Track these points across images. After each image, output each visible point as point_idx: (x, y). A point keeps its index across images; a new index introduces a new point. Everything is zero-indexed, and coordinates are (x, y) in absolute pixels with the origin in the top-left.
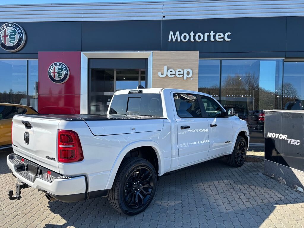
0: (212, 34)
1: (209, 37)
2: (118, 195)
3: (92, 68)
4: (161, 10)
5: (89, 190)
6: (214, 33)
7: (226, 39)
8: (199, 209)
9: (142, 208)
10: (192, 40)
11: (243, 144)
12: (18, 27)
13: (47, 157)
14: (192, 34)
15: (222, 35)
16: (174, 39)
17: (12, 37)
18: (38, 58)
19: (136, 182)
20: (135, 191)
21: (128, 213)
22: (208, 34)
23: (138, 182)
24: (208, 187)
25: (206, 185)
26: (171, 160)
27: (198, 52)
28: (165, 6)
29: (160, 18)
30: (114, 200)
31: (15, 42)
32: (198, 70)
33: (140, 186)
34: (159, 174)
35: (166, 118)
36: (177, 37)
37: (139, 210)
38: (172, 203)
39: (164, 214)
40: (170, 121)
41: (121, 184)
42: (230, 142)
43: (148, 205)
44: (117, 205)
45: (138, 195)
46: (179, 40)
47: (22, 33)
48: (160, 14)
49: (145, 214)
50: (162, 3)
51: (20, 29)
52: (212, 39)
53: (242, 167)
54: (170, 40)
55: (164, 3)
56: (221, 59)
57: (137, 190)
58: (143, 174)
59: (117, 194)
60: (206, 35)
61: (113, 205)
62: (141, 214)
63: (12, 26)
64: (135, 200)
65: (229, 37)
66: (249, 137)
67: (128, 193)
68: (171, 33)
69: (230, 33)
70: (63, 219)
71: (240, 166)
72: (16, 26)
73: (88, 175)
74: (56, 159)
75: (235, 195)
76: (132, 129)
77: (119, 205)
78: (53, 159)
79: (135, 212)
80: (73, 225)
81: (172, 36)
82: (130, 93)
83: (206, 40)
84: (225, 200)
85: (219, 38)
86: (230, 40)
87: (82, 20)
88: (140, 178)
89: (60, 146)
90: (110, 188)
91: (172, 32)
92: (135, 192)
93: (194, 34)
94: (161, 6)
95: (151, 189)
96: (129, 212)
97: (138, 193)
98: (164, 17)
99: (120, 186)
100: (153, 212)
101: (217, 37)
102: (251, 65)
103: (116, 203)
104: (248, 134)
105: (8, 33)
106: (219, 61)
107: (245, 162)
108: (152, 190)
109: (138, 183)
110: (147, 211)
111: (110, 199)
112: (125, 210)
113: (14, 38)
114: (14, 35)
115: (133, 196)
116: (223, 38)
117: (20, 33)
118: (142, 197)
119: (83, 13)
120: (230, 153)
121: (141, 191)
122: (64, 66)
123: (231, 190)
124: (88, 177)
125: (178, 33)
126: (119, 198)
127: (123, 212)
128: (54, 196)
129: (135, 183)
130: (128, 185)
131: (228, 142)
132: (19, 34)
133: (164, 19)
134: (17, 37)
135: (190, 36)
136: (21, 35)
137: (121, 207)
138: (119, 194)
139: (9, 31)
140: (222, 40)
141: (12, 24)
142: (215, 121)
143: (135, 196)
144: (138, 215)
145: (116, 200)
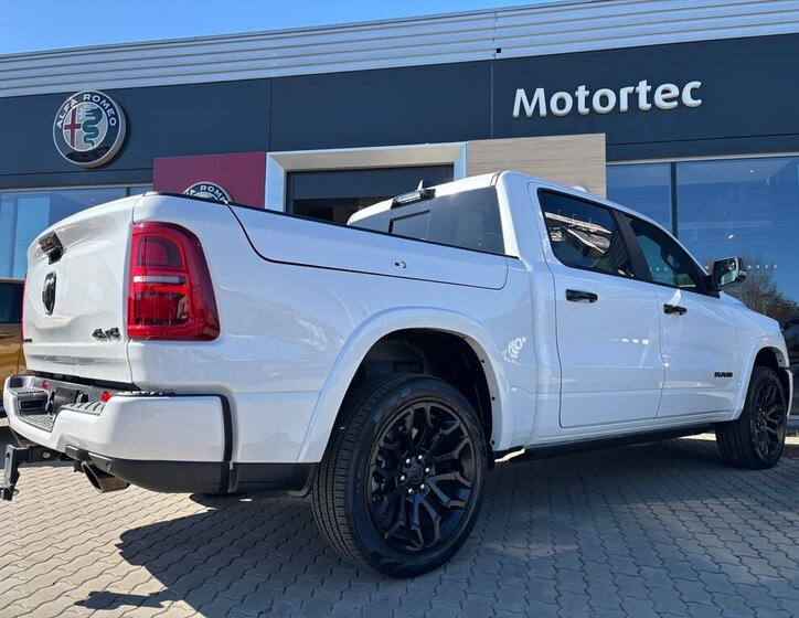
0: (643, 88)
1: (633, 97)
2: (346, 491)
3: (296, 198)
4: (491, 34)
5: (240, 457)
6: (648, 85)
7: (688, 100)
8: (645, 571)
9: (436, 554)
10: (582, 109)
11: (772, 392)
12: (108, 101)
13: (98, 334)
14: (582, 92)
15: (675, 91)
16: (529, 111)
17: (89, 127)
18: (151, 182)
19: (414, 459)
20: (410, 491)
21: (383, 562)
22: (631, 89)
23: (420, 457)
24: (670, 513)
25: (659, 508)
26: (537, 401)
27: (604, 135)
28: (500, 22)
29: (489, 56)
30: (331, 511)
31: (98, 142)
32: (605, 189)
33: (426, 474)
34: (493, 442)
35: (517, 258)
36: (538, 103)
37: (423, 560)
38: (541, 550)
39: (516, 580)
40: (529, 268)
41: (355, 452)
42: (730, 375)
43: (456, 549)
44: (341, 527)
45: (421, 505)
46: (543, 111)
47: (116, 116)
48: (489, 44)
49: (445, 577)
50: (492, 15)
51: (112, 106)
52: (644, 104)
53: (775, 469)
54: (516, 113)
55: (498, 14)
56: (674, 160)
57: (416, 488)
58: (435, 431)
59: (341, 487)
60: (624, 92)
61: (330, 530)
62: (433, 577)
63: (91, 100)
64: (409, 523)
65: (695, 94)
66: (791, 375)
67: (385, 492)
68: (521, 94)
69: (697, 84)
70: (155, 580)
71: (769, 466)
72: (102, 98)
73: (235, 396)
74: (122, 332)
75: (777, 537)
76: (397, 264)
77: (351, 529)
78: (114, 333)
79: (411, 564)
80: (183, 599)
81: (522, 103)
82: (395, 205)
83: (624, 106)
84: (741, 549)
85: (666, 100)
86: (699, 102)
87: (273, 74)
88: (428, 446)
89: (137, 279)
90: (317, 457)
91: (523, 90)
92: (408, 495)
93: (588, 93)
94: (490, 23)
95: (468, 492)
96: (388, 560)
97: (420, 499)
98: (499, 51)
99: (354, 457)
100: (476, 573)
101: (659, 98)
102: (768, 182)
103: (340, 520)
104: (788, 364)
105: (81, 117)
106: (668, 168)
107: (782, 458)
108: (471, 495)
109: (418, 462)
110: (453, 568)
111: (318, 510)
112: (370, 550)
113: (96, 132)
114: (96, 122)
115: (399, 504)
116: (680, 98)
117: (112, 116)
118: (433, 514)
119: (275, 55)
120: (734, 416)
121: (432, 492)
122: (220, 191)
123: (757, 523)
124: (234, 405)
125: (540, 93)
126: (350, 501)
127: (365, 559)
128: (108, 463)
129: (408, 461)
130: (383, 465)
131: (723, 375)
132: (109, 118)
133: (499, 56)
134: (103, 127)
135: (575, 100)
136: (113, 121)
137: (356, 537)
138: (350, 489)
139: (83, 111)
140: (675, 103)
141: (93, 94)
142: (677, 297)
143: (409, 507)
144: (418, 580)
145: (338, 511)
